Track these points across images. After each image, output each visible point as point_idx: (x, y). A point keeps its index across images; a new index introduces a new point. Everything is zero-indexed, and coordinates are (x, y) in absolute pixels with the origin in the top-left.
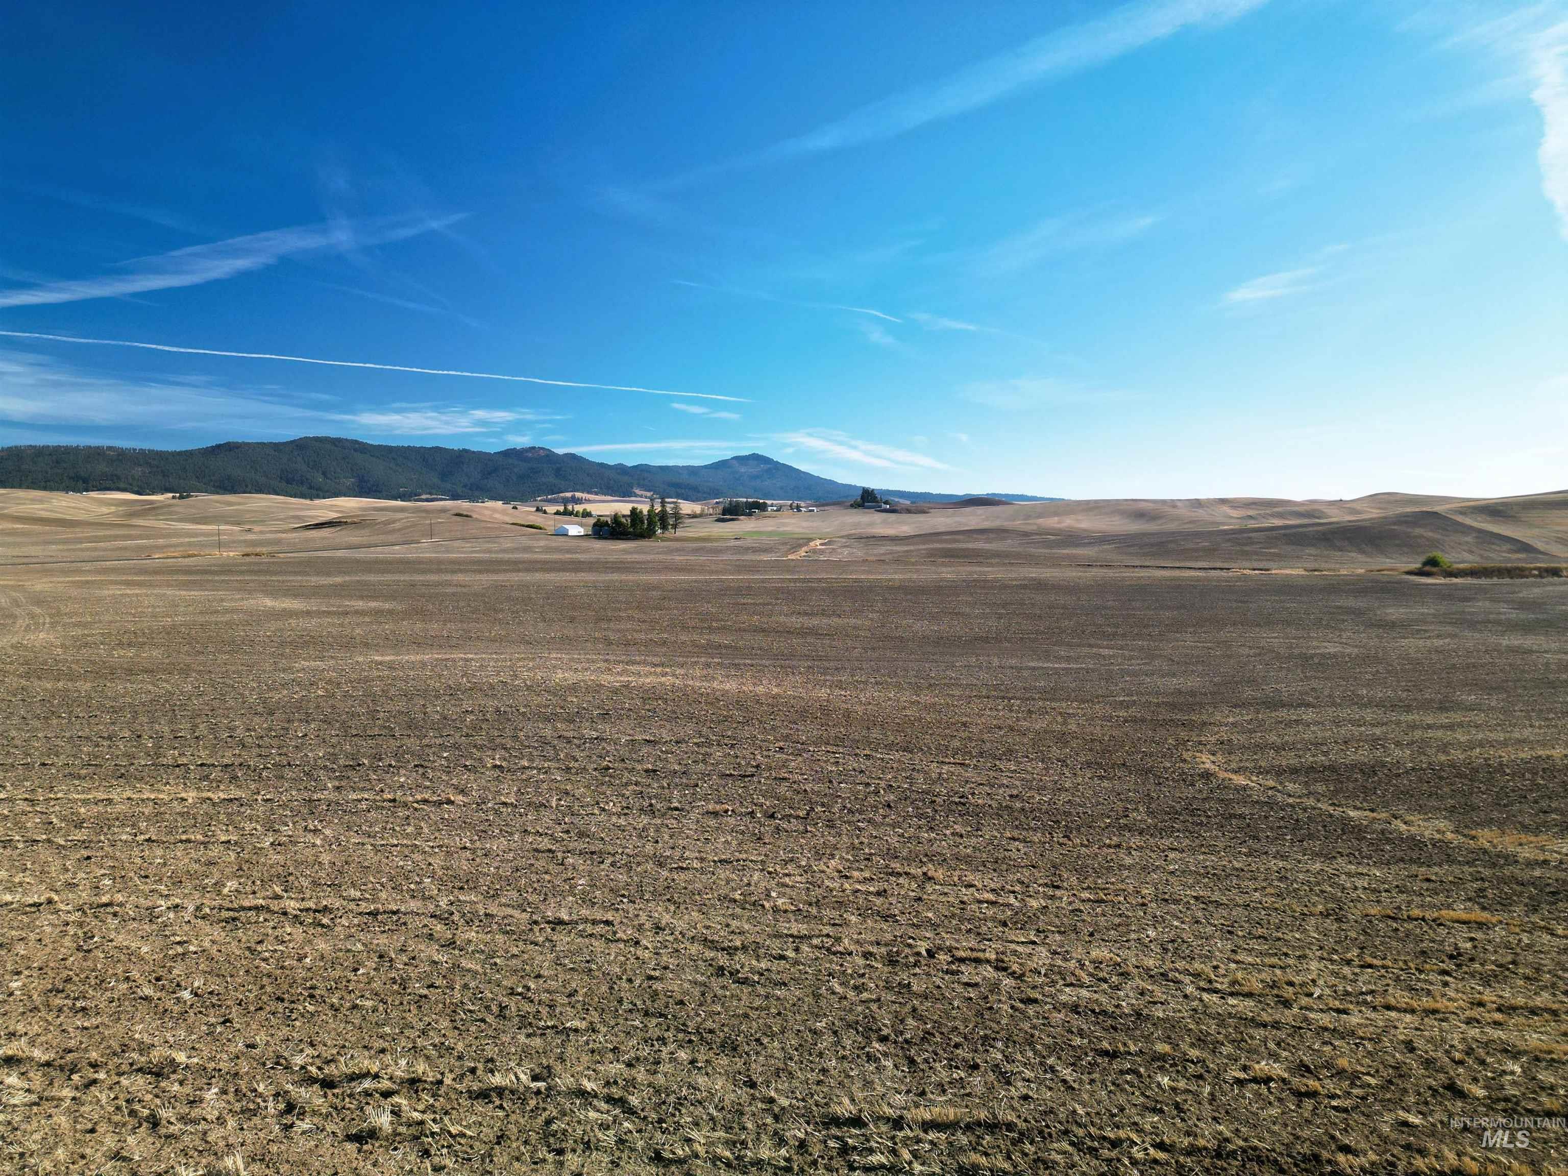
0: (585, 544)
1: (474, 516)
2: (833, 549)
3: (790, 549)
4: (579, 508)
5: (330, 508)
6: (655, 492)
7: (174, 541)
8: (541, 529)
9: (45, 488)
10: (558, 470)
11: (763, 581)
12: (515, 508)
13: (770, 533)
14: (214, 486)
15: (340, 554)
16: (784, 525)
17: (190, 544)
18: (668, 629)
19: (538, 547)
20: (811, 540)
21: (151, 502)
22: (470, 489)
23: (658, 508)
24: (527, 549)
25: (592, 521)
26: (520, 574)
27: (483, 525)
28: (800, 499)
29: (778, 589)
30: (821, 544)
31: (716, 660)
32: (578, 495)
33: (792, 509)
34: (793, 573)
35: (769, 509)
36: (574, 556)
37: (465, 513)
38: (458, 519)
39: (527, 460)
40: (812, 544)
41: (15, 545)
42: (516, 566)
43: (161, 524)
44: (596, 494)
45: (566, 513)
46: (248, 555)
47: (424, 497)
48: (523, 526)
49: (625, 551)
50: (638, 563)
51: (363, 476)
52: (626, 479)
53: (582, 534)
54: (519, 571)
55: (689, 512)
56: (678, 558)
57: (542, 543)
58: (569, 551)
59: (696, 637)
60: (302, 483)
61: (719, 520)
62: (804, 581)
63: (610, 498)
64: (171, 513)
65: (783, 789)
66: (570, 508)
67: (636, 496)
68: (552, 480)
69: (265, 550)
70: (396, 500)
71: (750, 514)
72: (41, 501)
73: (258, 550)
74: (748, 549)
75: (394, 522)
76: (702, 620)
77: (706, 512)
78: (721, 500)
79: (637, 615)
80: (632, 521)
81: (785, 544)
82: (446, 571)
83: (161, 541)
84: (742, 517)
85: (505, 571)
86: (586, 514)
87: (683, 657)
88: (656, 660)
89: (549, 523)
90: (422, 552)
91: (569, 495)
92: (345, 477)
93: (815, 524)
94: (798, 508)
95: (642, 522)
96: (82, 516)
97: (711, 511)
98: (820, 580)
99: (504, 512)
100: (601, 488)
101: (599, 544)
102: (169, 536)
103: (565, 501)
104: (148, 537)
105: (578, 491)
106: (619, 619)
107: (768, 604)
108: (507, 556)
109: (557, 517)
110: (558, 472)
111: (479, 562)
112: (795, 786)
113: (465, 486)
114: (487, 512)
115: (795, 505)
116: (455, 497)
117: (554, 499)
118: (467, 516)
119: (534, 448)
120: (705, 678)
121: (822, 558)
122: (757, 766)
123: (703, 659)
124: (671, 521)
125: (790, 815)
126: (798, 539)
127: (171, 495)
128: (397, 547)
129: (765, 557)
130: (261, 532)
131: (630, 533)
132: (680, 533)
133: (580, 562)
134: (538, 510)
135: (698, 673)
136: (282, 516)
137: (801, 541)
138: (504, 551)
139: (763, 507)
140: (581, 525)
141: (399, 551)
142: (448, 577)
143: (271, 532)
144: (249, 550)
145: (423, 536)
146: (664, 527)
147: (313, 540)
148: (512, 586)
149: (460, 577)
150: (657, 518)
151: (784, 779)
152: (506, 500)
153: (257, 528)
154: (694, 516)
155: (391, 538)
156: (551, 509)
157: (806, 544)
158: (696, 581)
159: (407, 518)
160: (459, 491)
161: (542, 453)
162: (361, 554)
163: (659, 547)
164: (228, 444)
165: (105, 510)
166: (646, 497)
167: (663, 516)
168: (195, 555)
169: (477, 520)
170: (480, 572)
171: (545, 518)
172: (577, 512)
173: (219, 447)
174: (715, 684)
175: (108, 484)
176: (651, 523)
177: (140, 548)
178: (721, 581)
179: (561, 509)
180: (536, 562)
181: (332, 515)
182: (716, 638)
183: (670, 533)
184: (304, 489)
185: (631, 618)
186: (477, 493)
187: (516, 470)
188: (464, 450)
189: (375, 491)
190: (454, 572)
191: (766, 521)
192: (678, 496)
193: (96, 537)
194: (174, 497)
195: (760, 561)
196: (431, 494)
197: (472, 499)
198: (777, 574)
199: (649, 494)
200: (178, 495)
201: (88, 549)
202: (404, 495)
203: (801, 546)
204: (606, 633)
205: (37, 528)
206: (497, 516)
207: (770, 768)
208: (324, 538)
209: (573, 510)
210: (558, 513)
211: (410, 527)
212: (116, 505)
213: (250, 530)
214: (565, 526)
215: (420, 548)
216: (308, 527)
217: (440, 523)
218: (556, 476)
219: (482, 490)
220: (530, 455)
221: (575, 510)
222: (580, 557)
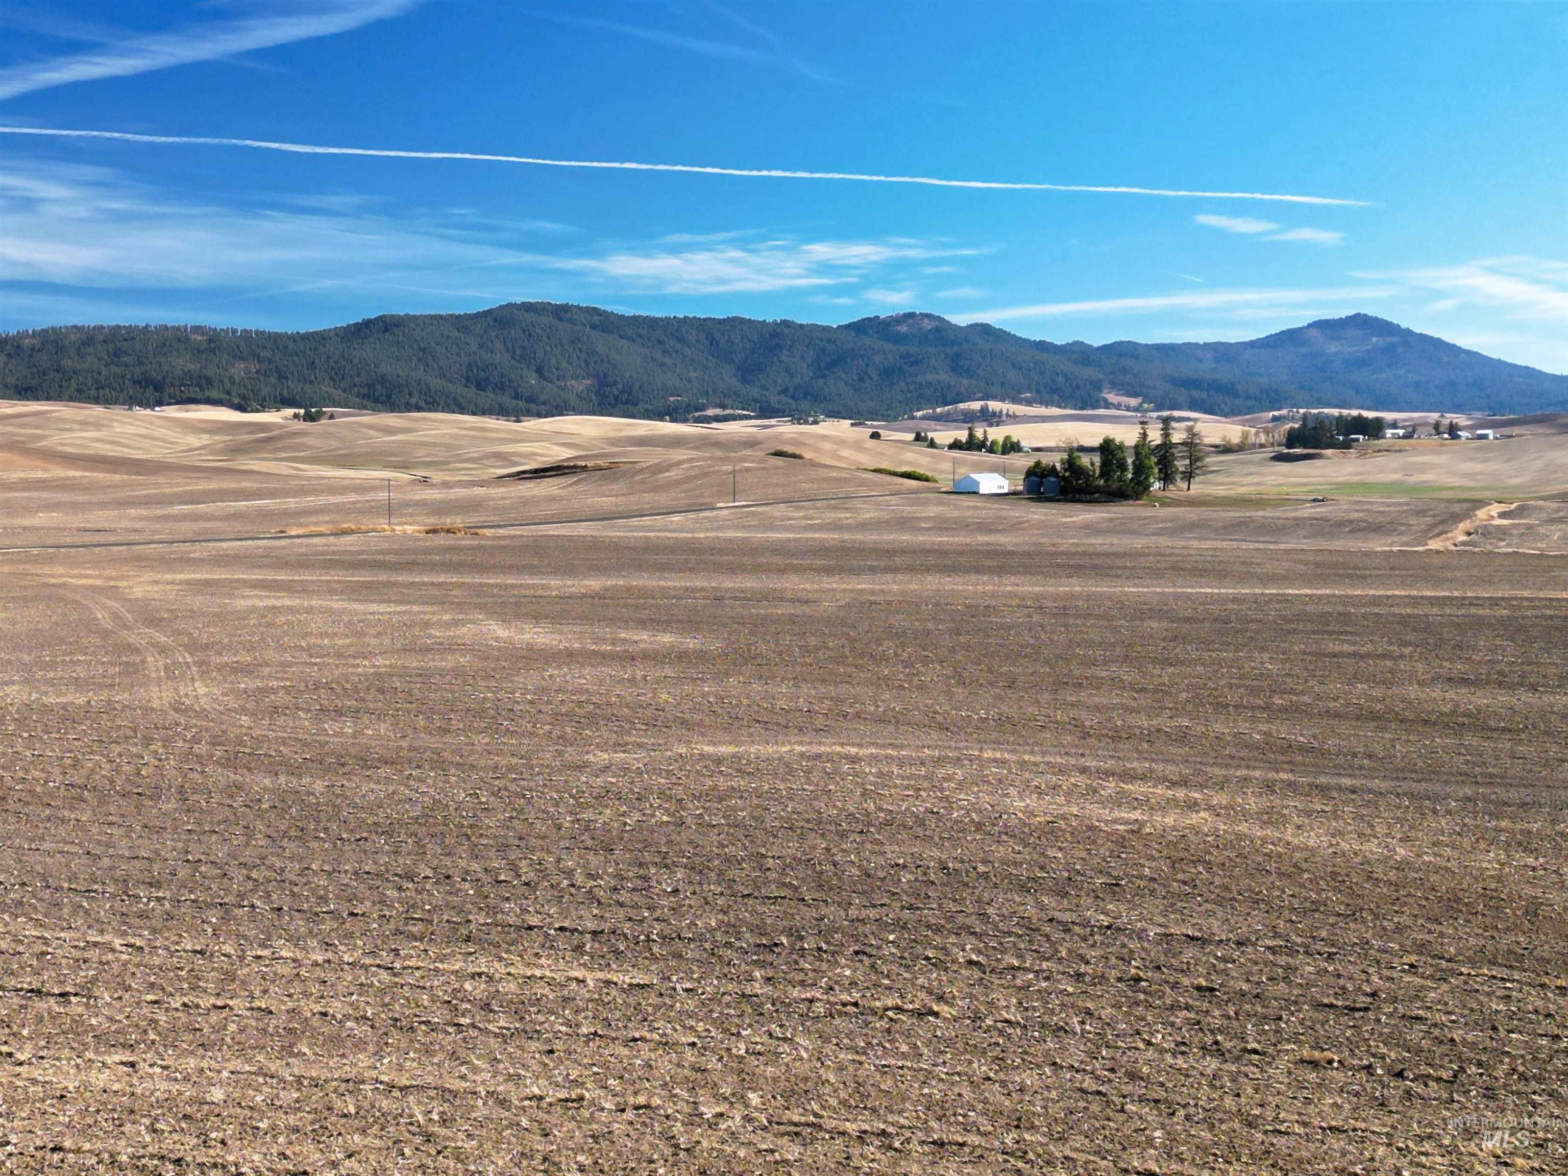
1: (807, 455)
2: (1529, 527)
3: (1434, 526)
4: (996, 434)
5: (557, 437)
6: (1146, 398)
7: (311, 501)
8: (927, 480)
9: (97, 401)
10: (957, 356)
11: (1375, 601)
12: (875, 436)
13: (1390, 488)
14: (358, 396)
15: (583, 529)
16: (1423, 468)
17: (339, 509)
18: (1189, 707)
19: (924, 519)
20: (1481, 503)
21: (264, 427)
22: (793, 397)
23: (1155, 436)
24: (905, 523)
25: (1024, 462)
26: (899, 577)
27: (824, 473)
28: (1458, 408)
29: (1404, 621)
30: (1502, 515)
31: (1284, 776)
32: (995, 405)
33: (1438, 433)
34: (1438, 582)
35: (1389, 433)
36: (993, 538)
37: (790, 449)
38: (779, 461)
39: (899, 339)
40: (1481, 514)
41: (74, 507)
42: (891, 560)
43: (283, 468)
44: (1029, 403)
45: (972, 445)
46: (433, 531)
47: (710, 412)
48: (895, 474)
49: (1091, 529)
50: (1116, 555)
51: (606, 375)
52: (1089, 373)
53: (1006, 490)
54: (894, 570)
55: (1218, 441)
56: (1195, 544)
57: (933, 511)
58: (983, 527)
59: (1244, 727)
60: (502, 389)
61: (1280, 458)
62: (1462, 601)
63: (1054, 411)
64: (296, 448)
65: (1415, 1034)
66: (979, 433)
67: (1107, 405)
68: (944, 377)
69: (457, 521)
70: (664, 420)
71: (1346, 445)
72: (97, 426)
73: (449, 521)
74: (1341, 524)
76: (1254, 691)
77: (1252, 439)
78: (1284, 412)
79: (1128, 674)
80: (1104, 464)
81: (1420, 513)
82: (768, 569)
83: (292, 503)
84: (1328, 452)
85: (873, 570)
86: (1011, 447)
87: (1220, 765)
88: (1172, 771)
89: (940, 467)
90: (720, 528)
91: (976, 405)
92: (575, 378)
93: (1490, 467)
94: (1453, 430)
95: (1123, 467)
96: (161, 453)
97: (1263, 438)
98: (1495, 602)
99: (857, 446)
100: (1038, 392)
101: (1040, 513)
102: (303, 491)
103: (969, 418)
104: (272, 494)
105: (994, 397)
106: (1096, 684)
107: (1385, 656)
108: (870, 538)
109: (956, 454)
110: (957, 364)
111: (823, 550)
112: (1437, 1032)
113: (784, 391)
114: (827, 446)
115: (1446, 422)
116: (766, 412)
117: (948, 413)
118: (794, 456)
119: (911, 315)
120: (1269, 817)
121: (1503, 547)
122: (1374, 995)
123: (1257, 774)
124: (1181, 465)
125: (1429, 1076)
126: (1449, 501)
127: (290, 412)
128: (676, 518)
129: (1379, 545)
130: (446, 485)
131: (1098, 490)
132: (1197, 488)
133: (1006, 552)
134: (918, 438)
135: (1253, 804)
136: (474, 452)
137: (1457, 508)
138: (863, 526)
139: (1374, 429)
140: (1003, 470)
141: (681, 526)
142: (771, 582)
143: (462, 484)
144: (433, 521)
145: (720, 495)
146: (1167, 478)
147: (533, 500)
148: (889, 603)
149: (792, 583)
150: (1154, 460)
151: (1418, 1018)
152: (858, 417)
153: (437, 476)
154: (1226, 449)
155: (664, 499)
156: (944, 436)
157: (1467, 514)
158: (1235, 599)
159: (691, 460)
160: (774, 399)
161: (927, 324)
162: (617, 532)
163: (1156, 520)
164: (381, 319)
165: (194, 441)
166: (1128, 409)
167: (1165, 452)
168: (349, 530)
169: (813, 464)
170: (827, 571)
171: (932, 456)
172: (994, 443)
173: (367, 322)
174: (1289, 834)
175: (193, 392)
176: (1140, 468)
177: (264, 516)
178: (1285, 599)
179: (963, 436)
180: (925, 551)
181: (561, 454)
182: (1282, 730)
183: (1179, 488)
184: (506, 399)
185: (1116, 683)
186: (805, 405)
187: (877, 359)
188: (785, 323)
189: (627, 402)
190: (782, 571)
191: (1382, 460)
192: (1194, 406)
193: (192, 493)
194: (296, 416)
195: (1367, 554)
196: (723, 407)
197: (799, 417)
198: (1403, 585)
199: (1134, 402)
200: (302, 411)
201: (185, 517)
202: (676, 410)
203: (1456, 518)
204: (1074, 713)
205: (100, 476)
206: (845, 453)
207: (1395, 1000)
208: (551, 499)
209: (986, 438)
210: (956, 445)
211: (696, 477)
212: (211, 432)
213: (425, 480)
214: (975, 476)
215: (715, 519)
216: (521, 476)
217: (748, 470)
218: (953, 369)
219: (815, 399)
220: (904, 329)
221: (990, 438)
222: (1006, 540)
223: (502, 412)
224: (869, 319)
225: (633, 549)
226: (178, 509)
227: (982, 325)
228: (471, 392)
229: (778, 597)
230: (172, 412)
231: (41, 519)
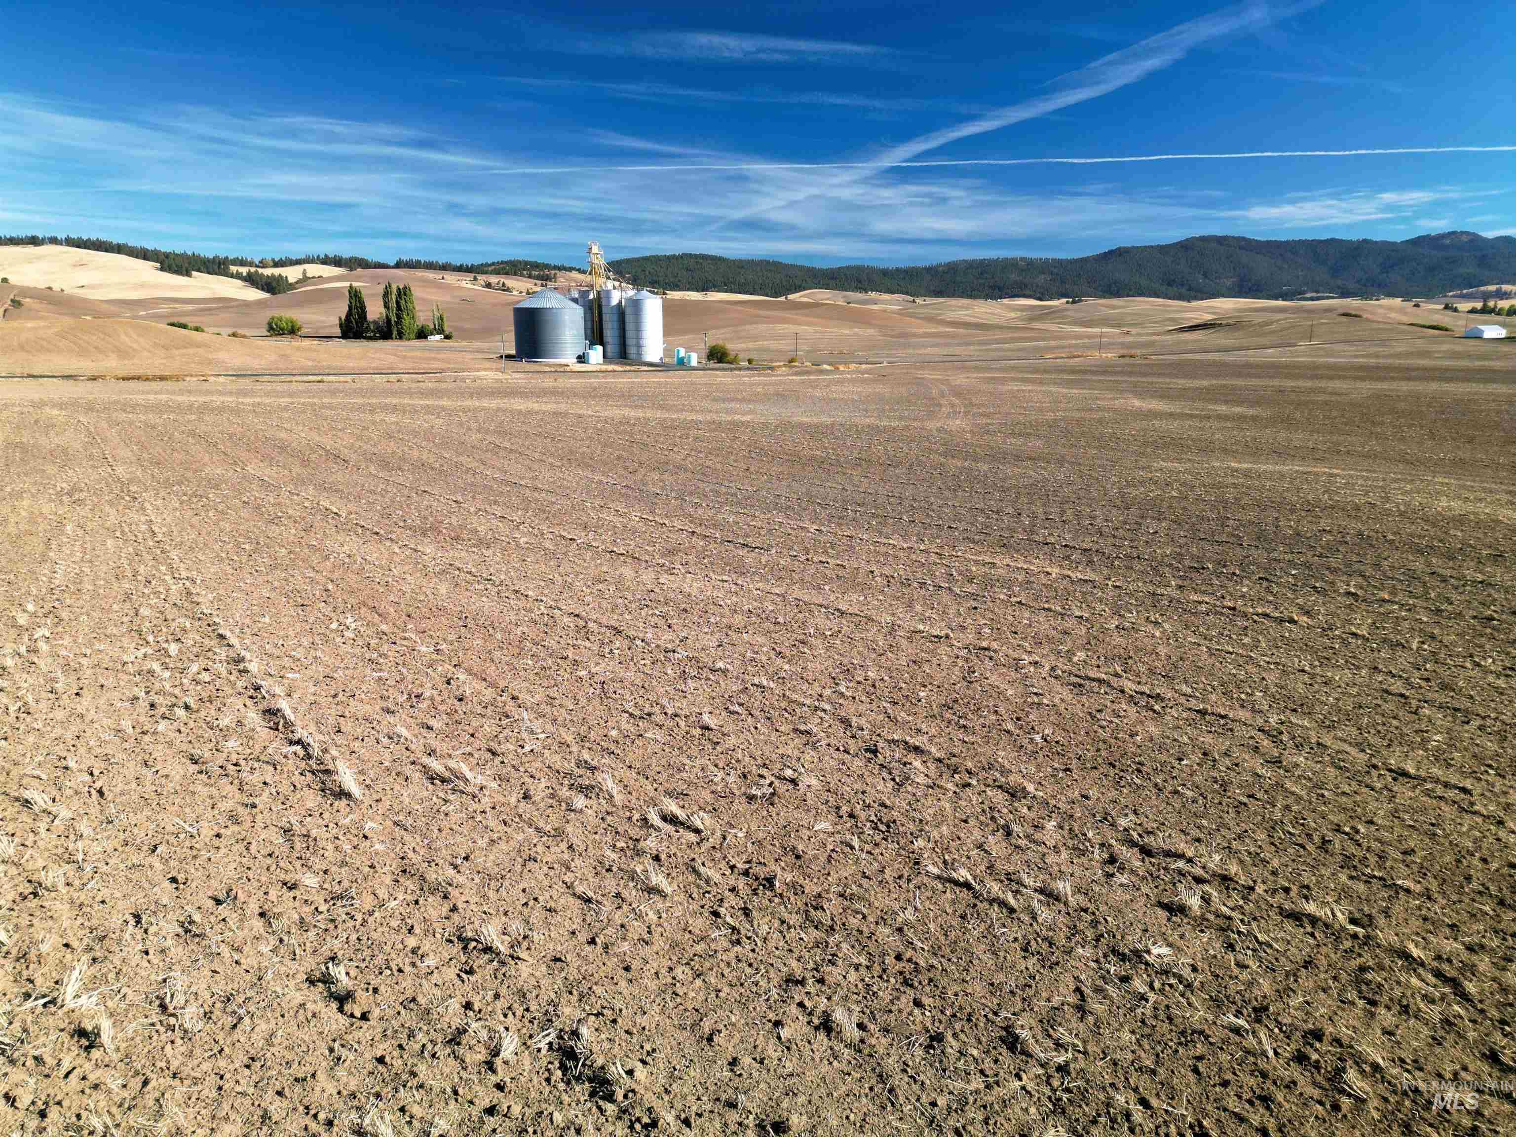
0: (1506, 348)
1: (1364, 316)
4: (1504, 304)
5: (1206, 310)
7: (1062, 342)
8: (1446, 330)
9: (971, 297)
10: (1484, 258)
12: (1417, 306)
14: (1102, 291)
15: (1210, 357)
17: (1076, 346)
19: (1439, 352)
21: (1050, 307)
22: (1364, 285)
24: (1424, 354)
26: (1411, 382)
27: (1375, 326)
32: (1506, 288)
36: (1486, 363)
37: (1354, 313)
38: (1345, 319)
39: (1443, 248)
41: (945, 345)
42: (1407, 373)
43: (1054, 327)
45: (1485, 310)
46: (1123, 357)
47: (1308, 295)
48: (1424, 326)
51: (1246, 276)
53: (1503, 336)
54: (1410, 379)
57: (1445, 347)
58: (1480, 357)
60: (1182, 285)
64: (1062, 317)
66: (1491, 304)
68: (1472, 270)
69: (1138, 352)
70: (1277, 299)
72: (967, 308)
73: (1133, 352)
75: (1272, 323)
82: (1322, 377)
83: (1051, 343)
85: (1393, 379)
86: (1512, 312)
89: (1458, 323)
90: (1298, 356)
91: (1492, 288)
92: (1227, 277)
96: (994, 321)
99: (1402, 311)
102: (1059, 338)
103: (1486, 297)
104: (1043, 339)
105: (1507, 282)
108: (1397, 362)
109: (1472, 316)
110: (1482, 260)
111: (1361, 368)
114: (1382, 312)
116: (1345, 294)
117: (1472, 293)
118: (1356, 316)
119: (1454, 233)
127: (1064, 300)
128: (1270, 351)
130: (1138, 335)
133: (1494, 371)
134: (1447, 307)
136: (1160, 318)
140: (1503, 325)
141: (1271, 355)
142: (1323, 384)
143: (1148, 334)
144: (1125, 352)
145: (1302, 338)
147: (1186, 342)
148: (1398, 396)
149: (1338, 385)
152: (1407, 296)
153: (1134, 331)
155: (1264, 341)
156: (1464, 306)
159: (1286, 319)
160: (1352, 286)
161: (1464, 238)
164: (1119, 249)
165: (1013, 315)
168: (1079, 356)
169: (1367, 320)
170: (1362, 379)
171: (1454, 317)
172: (1501, 310)
173: (1111, 252)
175: (1016, 291)
177: (1036, 349)
179: (1479, 305)
181: (1207, 317)
184: (1183, 290)
187: (1426, 261)
188: (1365, 241)
189: (1257, 290)
190: (1331, 378)
193: (1004, 339)
194: (1067, 302)
196: (1317, 292)
197: (1365, 296)
200: (1071, 300)
201: (996, 350)
202: (1286, 294)
205: (961, 331)
206: (1393, 315)
208: (1196, 341)
209: (1495, 306)
210: (1473, 311)
211: (1288, 328)
212: (1022, 310)
213: (1128, 333)
214: (1481, 327)
215: (1296, 351)
216: (1182, 330)
217: (1322, 324)
218: (1479, 265)
219: (1379, 286)
220: (1448, 241)
221: (1499, 306)
222: (1497, 365)
223: (1180, 298)
224: (1423, 237)
225: (1238, 366)
226: (994, 346)
227: (1505, 237)
228: (1164, 288)
229: (1323, 391)
230: (1006, 301)
231: (929, 350)
